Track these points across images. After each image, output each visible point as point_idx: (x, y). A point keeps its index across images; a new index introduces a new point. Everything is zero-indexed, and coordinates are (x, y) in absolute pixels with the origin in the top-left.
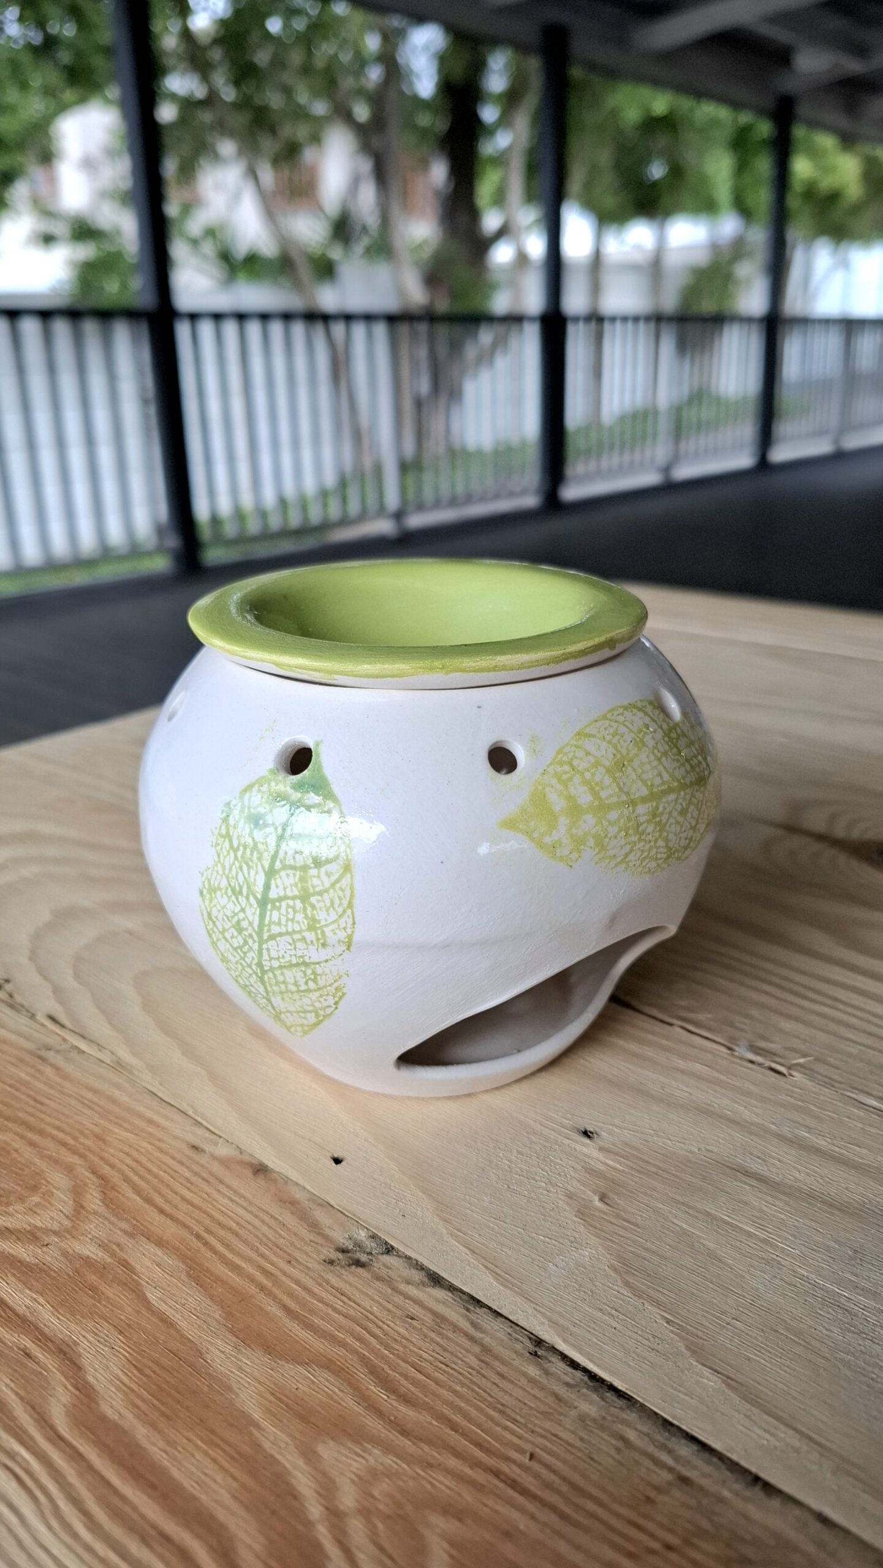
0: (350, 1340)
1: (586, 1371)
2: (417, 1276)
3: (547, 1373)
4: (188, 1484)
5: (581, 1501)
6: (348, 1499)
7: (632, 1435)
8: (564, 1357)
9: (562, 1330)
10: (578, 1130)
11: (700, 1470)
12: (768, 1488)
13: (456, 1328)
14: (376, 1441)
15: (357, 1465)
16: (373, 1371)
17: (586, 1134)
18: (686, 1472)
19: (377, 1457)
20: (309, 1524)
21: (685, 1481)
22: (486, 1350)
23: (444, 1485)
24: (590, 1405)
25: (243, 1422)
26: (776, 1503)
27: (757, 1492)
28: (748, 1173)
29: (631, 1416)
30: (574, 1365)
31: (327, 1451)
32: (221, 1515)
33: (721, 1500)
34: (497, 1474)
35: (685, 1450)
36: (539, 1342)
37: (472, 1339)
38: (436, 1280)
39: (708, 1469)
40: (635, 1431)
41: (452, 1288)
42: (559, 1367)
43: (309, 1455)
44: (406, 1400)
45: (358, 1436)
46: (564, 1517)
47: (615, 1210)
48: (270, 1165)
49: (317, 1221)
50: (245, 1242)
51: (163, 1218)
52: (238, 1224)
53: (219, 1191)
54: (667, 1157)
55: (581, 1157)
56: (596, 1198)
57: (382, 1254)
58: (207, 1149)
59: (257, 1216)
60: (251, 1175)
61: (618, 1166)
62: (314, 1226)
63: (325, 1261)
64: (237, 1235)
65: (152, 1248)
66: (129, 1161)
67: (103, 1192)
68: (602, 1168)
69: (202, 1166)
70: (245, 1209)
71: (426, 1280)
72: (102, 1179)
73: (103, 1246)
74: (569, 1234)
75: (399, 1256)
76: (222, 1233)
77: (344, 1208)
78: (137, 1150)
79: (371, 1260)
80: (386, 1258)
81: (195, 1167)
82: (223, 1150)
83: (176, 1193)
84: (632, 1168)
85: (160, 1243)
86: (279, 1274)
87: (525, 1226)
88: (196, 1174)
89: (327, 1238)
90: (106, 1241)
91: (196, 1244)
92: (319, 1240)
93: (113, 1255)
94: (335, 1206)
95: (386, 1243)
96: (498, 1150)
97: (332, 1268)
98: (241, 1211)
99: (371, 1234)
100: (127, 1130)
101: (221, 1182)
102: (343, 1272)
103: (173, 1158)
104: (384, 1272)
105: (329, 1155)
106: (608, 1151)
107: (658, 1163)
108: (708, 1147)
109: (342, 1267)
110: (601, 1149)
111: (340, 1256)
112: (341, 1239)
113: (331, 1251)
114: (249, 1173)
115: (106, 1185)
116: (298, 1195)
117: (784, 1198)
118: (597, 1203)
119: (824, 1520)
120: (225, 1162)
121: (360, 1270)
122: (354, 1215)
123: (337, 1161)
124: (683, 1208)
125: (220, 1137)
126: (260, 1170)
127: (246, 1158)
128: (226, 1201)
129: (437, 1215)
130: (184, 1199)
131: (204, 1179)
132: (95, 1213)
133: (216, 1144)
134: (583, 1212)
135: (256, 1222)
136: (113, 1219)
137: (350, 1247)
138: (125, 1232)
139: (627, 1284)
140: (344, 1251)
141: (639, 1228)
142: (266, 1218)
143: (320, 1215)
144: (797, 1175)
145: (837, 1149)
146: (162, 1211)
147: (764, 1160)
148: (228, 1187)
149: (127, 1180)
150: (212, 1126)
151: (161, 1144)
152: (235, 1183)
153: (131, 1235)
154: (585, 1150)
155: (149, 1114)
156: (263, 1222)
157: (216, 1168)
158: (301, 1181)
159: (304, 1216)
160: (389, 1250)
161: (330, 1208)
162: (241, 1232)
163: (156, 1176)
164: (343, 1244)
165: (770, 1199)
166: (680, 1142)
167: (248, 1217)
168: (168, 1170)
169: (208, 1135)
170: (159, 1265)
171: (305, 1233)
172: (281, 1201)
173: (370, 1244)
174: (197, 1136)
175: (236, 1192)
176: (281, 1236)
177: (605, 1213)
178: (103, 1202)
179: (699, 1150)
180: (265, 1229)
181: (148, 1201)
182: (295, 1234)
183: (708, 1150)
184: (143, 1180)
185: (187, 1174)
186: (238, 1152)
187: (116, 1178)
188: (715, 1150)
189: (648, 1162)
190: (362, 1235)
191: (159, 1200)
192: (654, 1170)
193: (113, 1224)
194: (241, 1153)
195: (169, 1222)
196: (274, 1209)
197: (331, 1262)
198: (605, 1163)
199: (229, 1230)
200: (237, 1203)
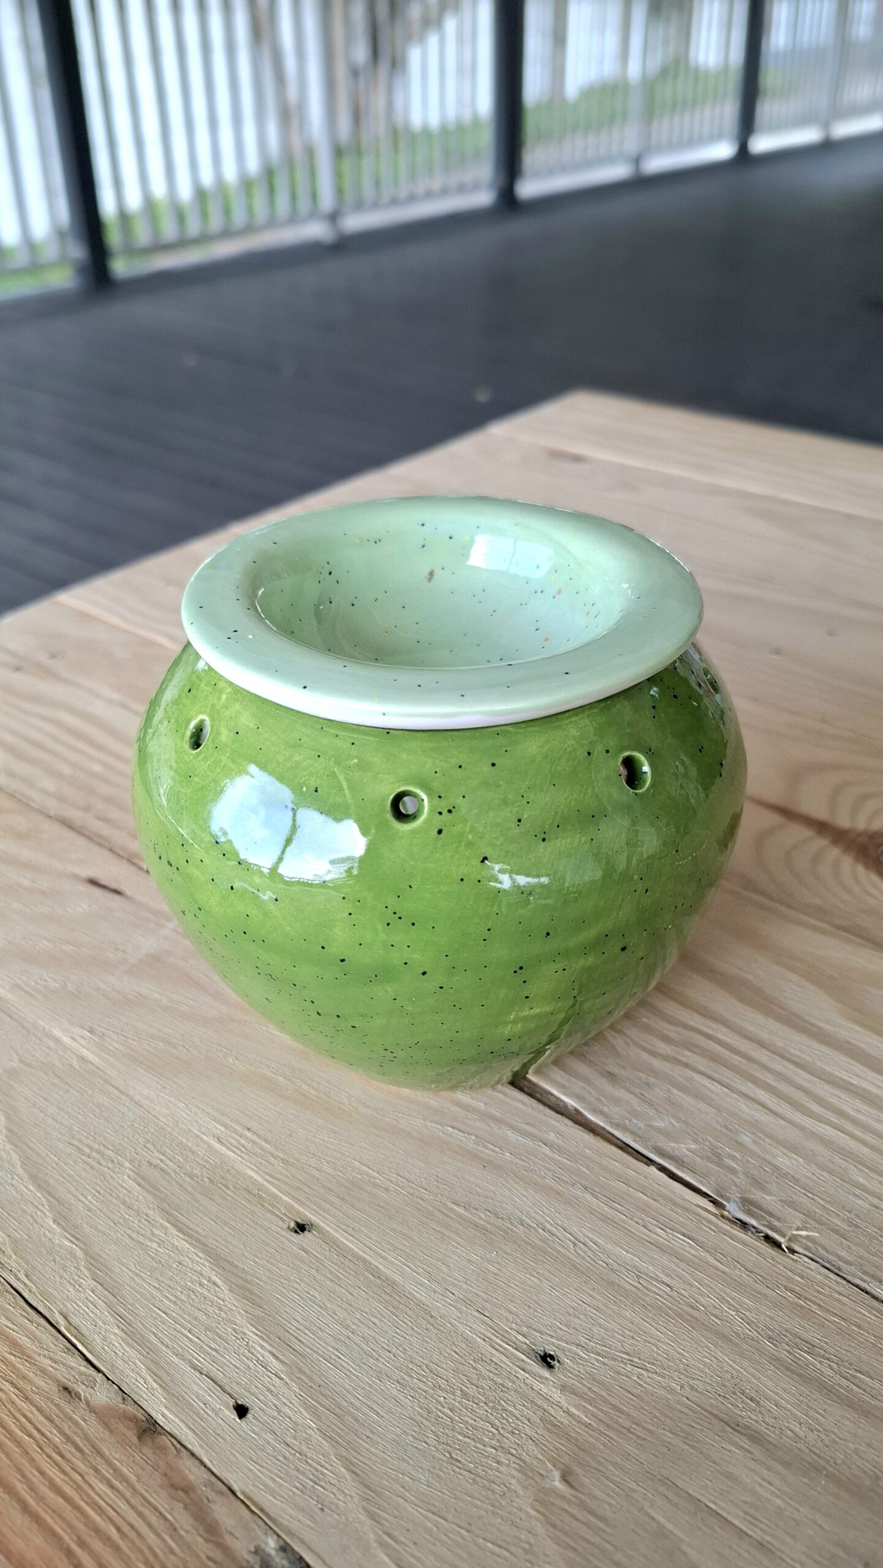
10: (537, 1353)
17: (547, 1360)
28: (739, 1428)
47: (579, 1495)
48: (160, 1420)
49: (216, 1521)
50: (128, 1562)
52: (118, 1529)
53: (96, 1470)
54: (642, 1400)
55: (540, 1402)
56: (557, 1474)
58: (84, 1395)
59: (140, 1514)
60: (135, 1440)
61: (584, 1417)
62: (211, 1530)
64: (117, 1549)
68: (565, 1420)
69: (76, 1423)
74: (523, 1537)
76: (97, 1545)
77: (250, 1499)
81: (67, 1427)
82: (103, 1396)
83: (43, 1473)
84: (600, 1420)
87: (470, 1524)
88: (69, 1439)
89: (227, 1552)
91: (67, 1565)
92: (218, 1555)
94: (239, 1494)
95: (300, 1559)
96: (440, 1392)
98: (122, 1506)
99: (282, 1544)
101: (100, 1453)
103: (41, 1411)
105: (232, 1402)
106: (573, 1391)
107: (632, 1412)
108: (692, 1383)
110: (563, 1388)
112: (245, 1553)
114: (132, 1435)
116: (193, 1474)
118: (558, 1484)
120: (103, 1415)
122: (262, 1510)
123: (242, 1411)
124: (662, 1489)
125: (99, 1370)
126: (149, 1429)
127: (130, 1409)
128: (104, 1488)
129: (365, 1510)
130: (53, 1485)
131: (76, 1447)
133: (92, 1384)
137: (257, 1567)
141: (609, 1527)
142: (153, 1519)
143: (223, 1512)
146: (25, 1508)
147: (758, 1404)
148: (107, 1461)
150: (91, 1352)
151: (29, 1388)
154: (544, 1390)
155: (12, 1331)
156: (149, 1525)
157: (93, 1428)
158: (197, 1450)
159: (199, 1512)
161: (232, 1498)
162: (123, 1544)
163: (18, 1443)
164: (249, 1563)
166: (659, 1375)
167: (132, 1517)
168: (35, 1433)
169: (84, 1368)
171: (201, 1543)
172: (172, 1486)
173: (280, 1562)
174: (70, 1371)
175: (117, 1473)
176: (173, 1552)
177: (569, 1502)
179: (680, 1386)
180: (151, 1538)
182: (189, 1546)
183: (692, 1388)
184: (3, 1451)
185: (57, 1439)
186: (120, 1399)
188: (701, 1386)
189: (620, 1411)
190: (271, 1545)
191: (21, 1487)
192: (627, 1424)
194: (124, 1399)
196: (161, 1501)
198: (568, 1412)
199: (107, 1540)
200: (118, 1491)
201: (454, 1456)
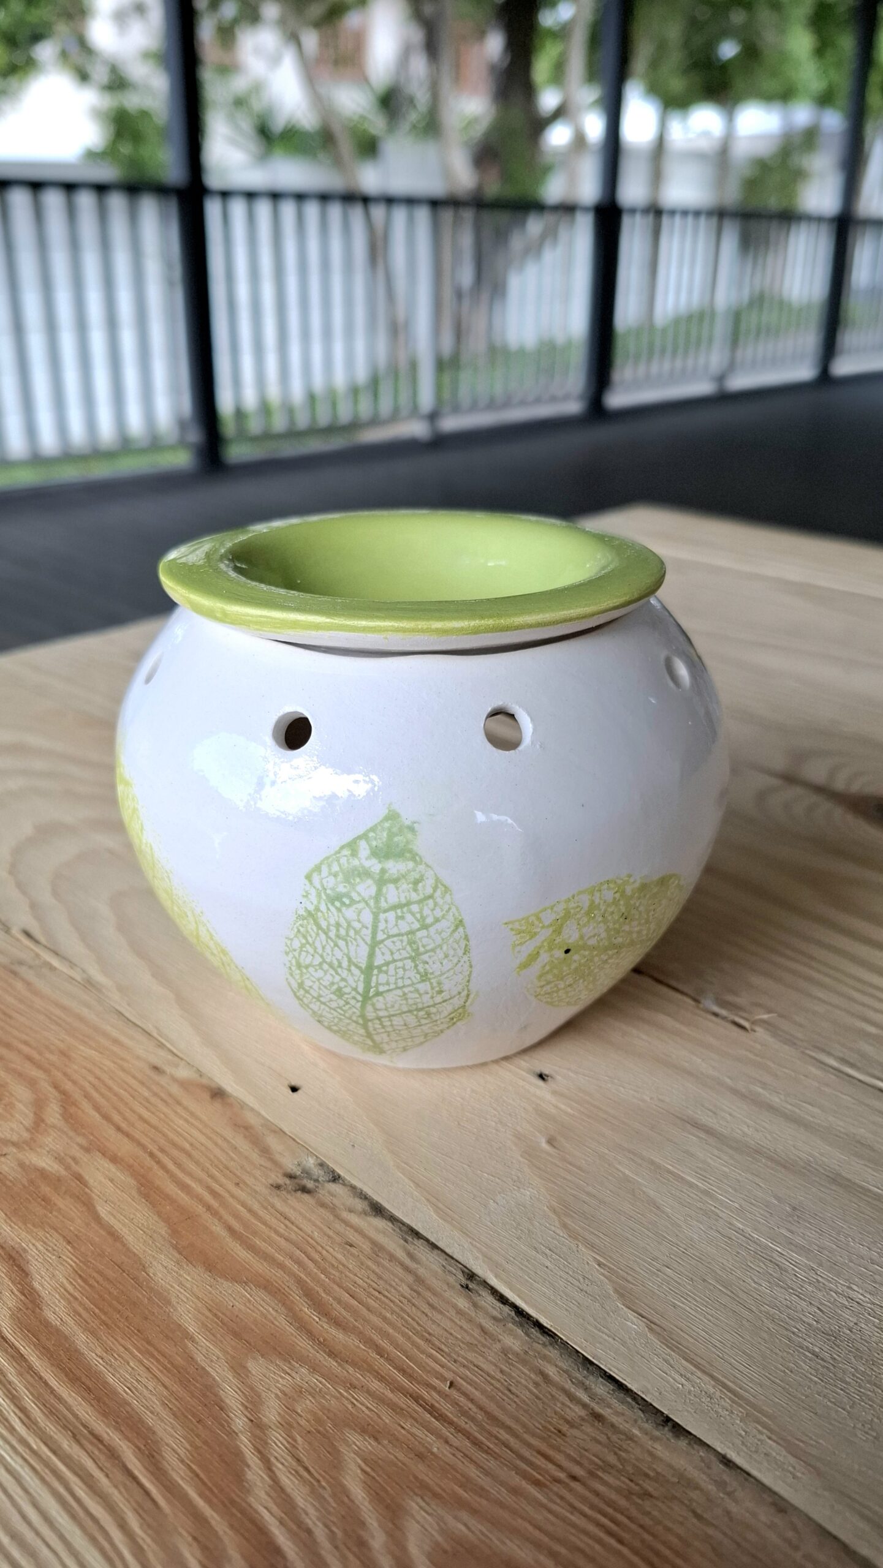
0: (288, 1263)
1: (514, 1307)
2: (360, 1205)
3: (475, 1305)
4: (120, 1388)
5: (495, 1430)
6: (272, 1413)
7: (551, 1371)
8: (494, 1292)
9: (496, 1267)
10: (534, 1073)
11: (616, 1410)
12: (678, 1430)
13: (392, 1257)
14: (303, 1360)
15: (284, 1382)
16: (308, 1294)
17: (542, 1076)
18: (598, 1409)
19: (303, 1375)
20: (232, 1434)
21: (598, 1417)
22: (419, 1280)
23: (365, 1406)
24: (514, 1339)
25: (177, 1334)
26: (683, 1443)
27: (666, 1432)
28: (696, 1125)
29: (553, 1353)
30: (503, 1300)
31: (256, 1367)
32: (150, 1420)
33: (630, 1438)
34: (417, 1399)
35: (602, 1388)
36: (471, 1276)
37: (407, 1269)
38: (378, 1210)
39: (620, 1407)
40: (555, 1366)
41: (393, 1219)
42: (488, 1300)
43: (239, 1369)
44: (337, 1323)
45: (286, 1354)
46: (476, 1443)
47: (561, 1153)
48: (229, 1090)
49: (269, 1146)
50: (197, 1163)
51: (120, 1136)
52: (191, 1145)
53: (176, 1112)
54: (619, 1104)
55: (534, 1099)
56: (544, 1140)
57: (329, 1181)
58: (168, 1071)
59: (210, 1138)
60: (208, 1099)
61: (569, 1110)
62: (265, 1151)
63: (272, 1186)
64: (189, 1155)
65: (106, 1164)
66: (91, 1079)
67: (63, 1107)
68: (554, 1111)
69: (162, 1087)
70: (201, 1131)
71: (368, 1209)
72: (64, 1094)
73: (59, 1159)
74: (513, 1173)
75: (344, 1184)
76: (175, 1153)
77: (295, 1135)
78: (100, 1068)
79: (317, 1187)
80: (332, 1187)
81: (155, 1088)
82: (183, 1073)
83: (134, 1112)
84: (583, 1112)
85: (114, 1159)
86: (226, 1195)
87: (470, 1162)
88: (155, 1094)
89: (276, 1163)
90: (62, 1154)
91: (149, 1162)
92: (268, 1164)
93: (68, 1168)
94: (287, 1133)
95: (333, 1171)
97: (278, 1192)
98: (195, 1133)
99: (319, 1161)
100: (91, 1047)
101: (179, 1103)
102: (289, 1197)
103: (134, 1077)
104: (327, 1199)
105: (286, 1083)
106: (562, 1095)
107: (609, 1110)
108: (660, 1097)
109: (289, 1192)
110: (554, 1093)
111: (288, 1181)
112: (291, 1166)
113: (279, 1175)
114: (206, 1096)
115: (67, 1101)
116: (252, 1120)
117: (730, 1151)
118: (544, 1145)
119: (727, 1462)
120: (184, 1085)
121: (306, 1197)
122: (305, 1143)
123: (294, 1089)
124: (628, 1155)
125: (182, 1059)
126: (218, 1094)
127: (204, 1081)
128: (181, 1122)
129: (386, 1147)
130: (141, 1118)
131: (162, 1100)
132: (54, 1127)
133: (178, 1067)
134: (531, 1153)
135: (210, 1145)
136: (71, 1134)
137: (298, 1173)
138: (81, 1147)
139: (564, 1226)
140: (291, 1177)
141: (583, 1172)
142: (220, 1141)
143: (273, 1142)
144: (746, 1129)
145: (789, 1107)
146: (119, 1129)
147: (715, 1113)
148: (186, 1108)
149: (87, 1096)
150: (175, 1048)
151: (125, 1065)
152: (193, 1105)
153: (87, 1150)
154: (538, 1092)
155: (115, 1033)
156: (216, 1144)
157: (175, 1089)
158: (256, 1106)
159: (255, 1140)
160: (335, 1178)
161: (282, 1133)
162: (194, 1153)
163: (116, 1095)
164: (292, 1170)
165: (716, 1152)
166: (633, 1091)
167: (203, 1139)
168: (129, 1089)
169: (170, 1057)
170: (112, 1181)
171: (255, 1156)
172: (235, 1125)
173: (317, 1172)
174: (159, 1057)
175: (192, 1114)
176: (232, 1159)
177: (551, 1156)
178: (63, 1117)
179: (651, 1098)
180: (218, 1152)
181: (107, 1118)
182: (246, 1158)
183: (659, 1100)
184: (103, 1097)
185: (146, 1094)
186: (197, 1075)
187: (77, 1095)
188: (668, 1100)
189: (599, 1108)
190: (311, 1162)
191: (117, 1118)
192: (604, 1116)
193: (71, 1138)
194: (201, 1076)
195: (126, 1140)
196: (229, 1133)
197: (278, 1187)
198: (556, 1107)
199: (183, 1150)
200: (192, 1124)
201: (462, 1124)
